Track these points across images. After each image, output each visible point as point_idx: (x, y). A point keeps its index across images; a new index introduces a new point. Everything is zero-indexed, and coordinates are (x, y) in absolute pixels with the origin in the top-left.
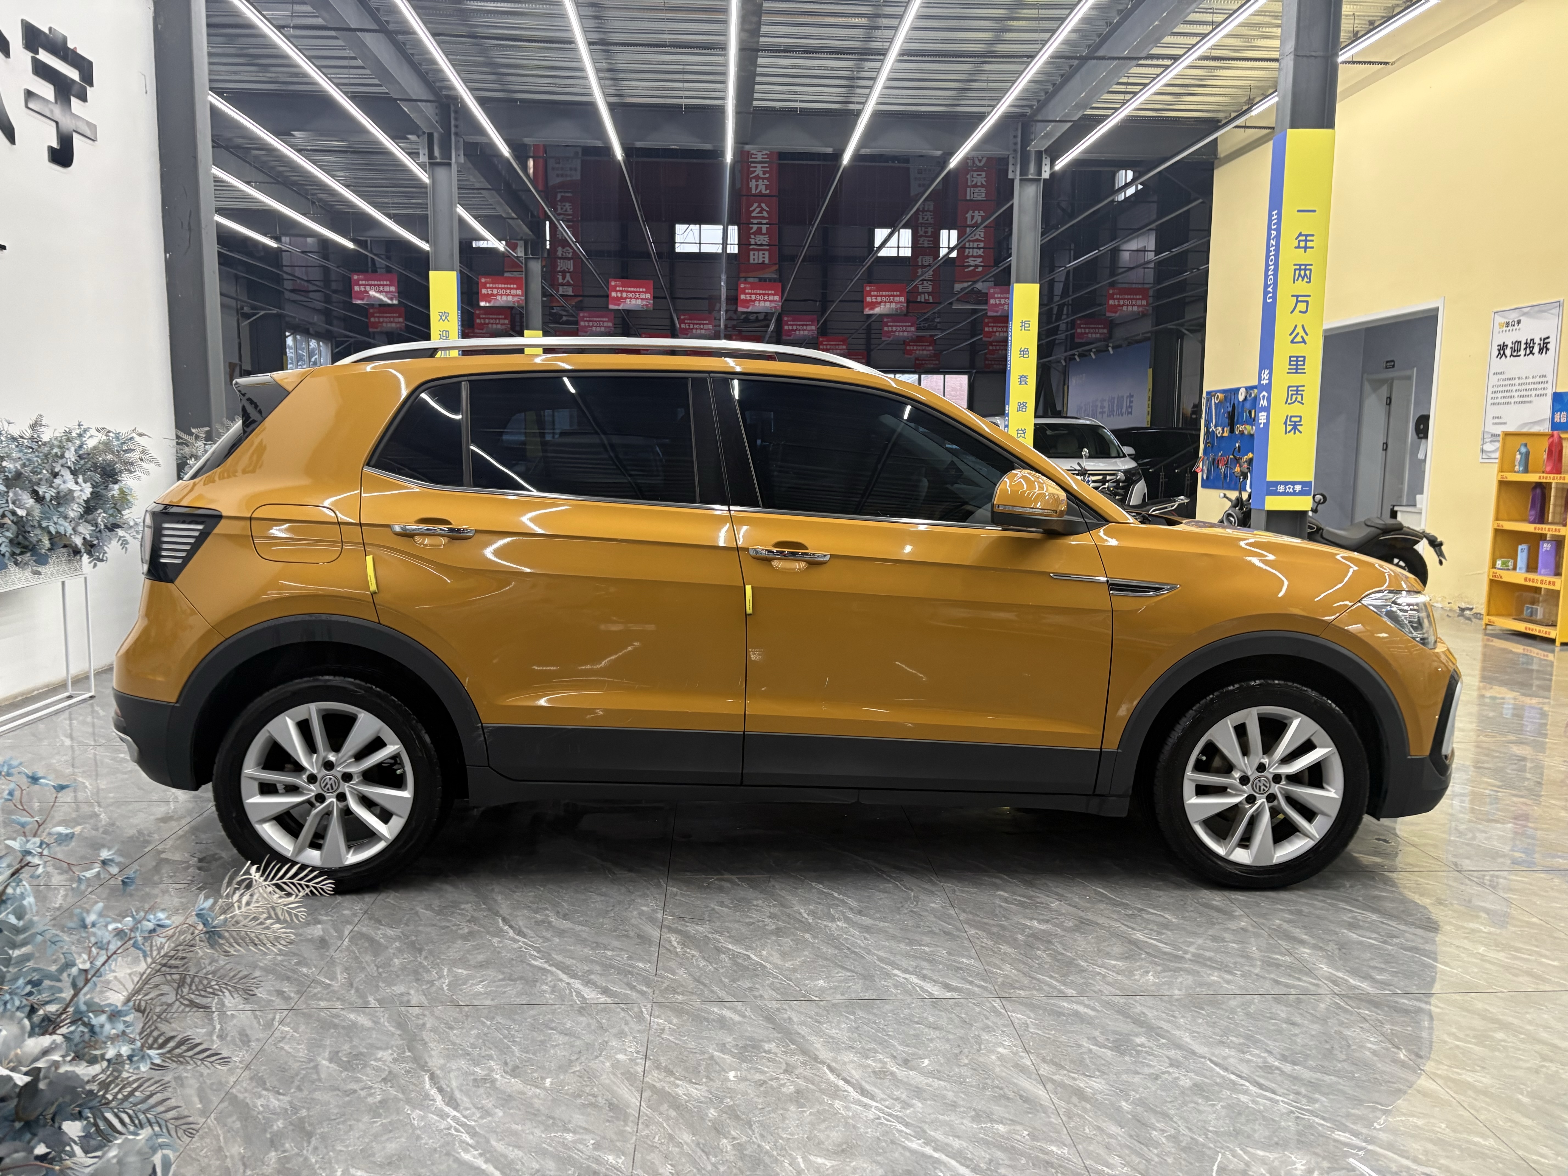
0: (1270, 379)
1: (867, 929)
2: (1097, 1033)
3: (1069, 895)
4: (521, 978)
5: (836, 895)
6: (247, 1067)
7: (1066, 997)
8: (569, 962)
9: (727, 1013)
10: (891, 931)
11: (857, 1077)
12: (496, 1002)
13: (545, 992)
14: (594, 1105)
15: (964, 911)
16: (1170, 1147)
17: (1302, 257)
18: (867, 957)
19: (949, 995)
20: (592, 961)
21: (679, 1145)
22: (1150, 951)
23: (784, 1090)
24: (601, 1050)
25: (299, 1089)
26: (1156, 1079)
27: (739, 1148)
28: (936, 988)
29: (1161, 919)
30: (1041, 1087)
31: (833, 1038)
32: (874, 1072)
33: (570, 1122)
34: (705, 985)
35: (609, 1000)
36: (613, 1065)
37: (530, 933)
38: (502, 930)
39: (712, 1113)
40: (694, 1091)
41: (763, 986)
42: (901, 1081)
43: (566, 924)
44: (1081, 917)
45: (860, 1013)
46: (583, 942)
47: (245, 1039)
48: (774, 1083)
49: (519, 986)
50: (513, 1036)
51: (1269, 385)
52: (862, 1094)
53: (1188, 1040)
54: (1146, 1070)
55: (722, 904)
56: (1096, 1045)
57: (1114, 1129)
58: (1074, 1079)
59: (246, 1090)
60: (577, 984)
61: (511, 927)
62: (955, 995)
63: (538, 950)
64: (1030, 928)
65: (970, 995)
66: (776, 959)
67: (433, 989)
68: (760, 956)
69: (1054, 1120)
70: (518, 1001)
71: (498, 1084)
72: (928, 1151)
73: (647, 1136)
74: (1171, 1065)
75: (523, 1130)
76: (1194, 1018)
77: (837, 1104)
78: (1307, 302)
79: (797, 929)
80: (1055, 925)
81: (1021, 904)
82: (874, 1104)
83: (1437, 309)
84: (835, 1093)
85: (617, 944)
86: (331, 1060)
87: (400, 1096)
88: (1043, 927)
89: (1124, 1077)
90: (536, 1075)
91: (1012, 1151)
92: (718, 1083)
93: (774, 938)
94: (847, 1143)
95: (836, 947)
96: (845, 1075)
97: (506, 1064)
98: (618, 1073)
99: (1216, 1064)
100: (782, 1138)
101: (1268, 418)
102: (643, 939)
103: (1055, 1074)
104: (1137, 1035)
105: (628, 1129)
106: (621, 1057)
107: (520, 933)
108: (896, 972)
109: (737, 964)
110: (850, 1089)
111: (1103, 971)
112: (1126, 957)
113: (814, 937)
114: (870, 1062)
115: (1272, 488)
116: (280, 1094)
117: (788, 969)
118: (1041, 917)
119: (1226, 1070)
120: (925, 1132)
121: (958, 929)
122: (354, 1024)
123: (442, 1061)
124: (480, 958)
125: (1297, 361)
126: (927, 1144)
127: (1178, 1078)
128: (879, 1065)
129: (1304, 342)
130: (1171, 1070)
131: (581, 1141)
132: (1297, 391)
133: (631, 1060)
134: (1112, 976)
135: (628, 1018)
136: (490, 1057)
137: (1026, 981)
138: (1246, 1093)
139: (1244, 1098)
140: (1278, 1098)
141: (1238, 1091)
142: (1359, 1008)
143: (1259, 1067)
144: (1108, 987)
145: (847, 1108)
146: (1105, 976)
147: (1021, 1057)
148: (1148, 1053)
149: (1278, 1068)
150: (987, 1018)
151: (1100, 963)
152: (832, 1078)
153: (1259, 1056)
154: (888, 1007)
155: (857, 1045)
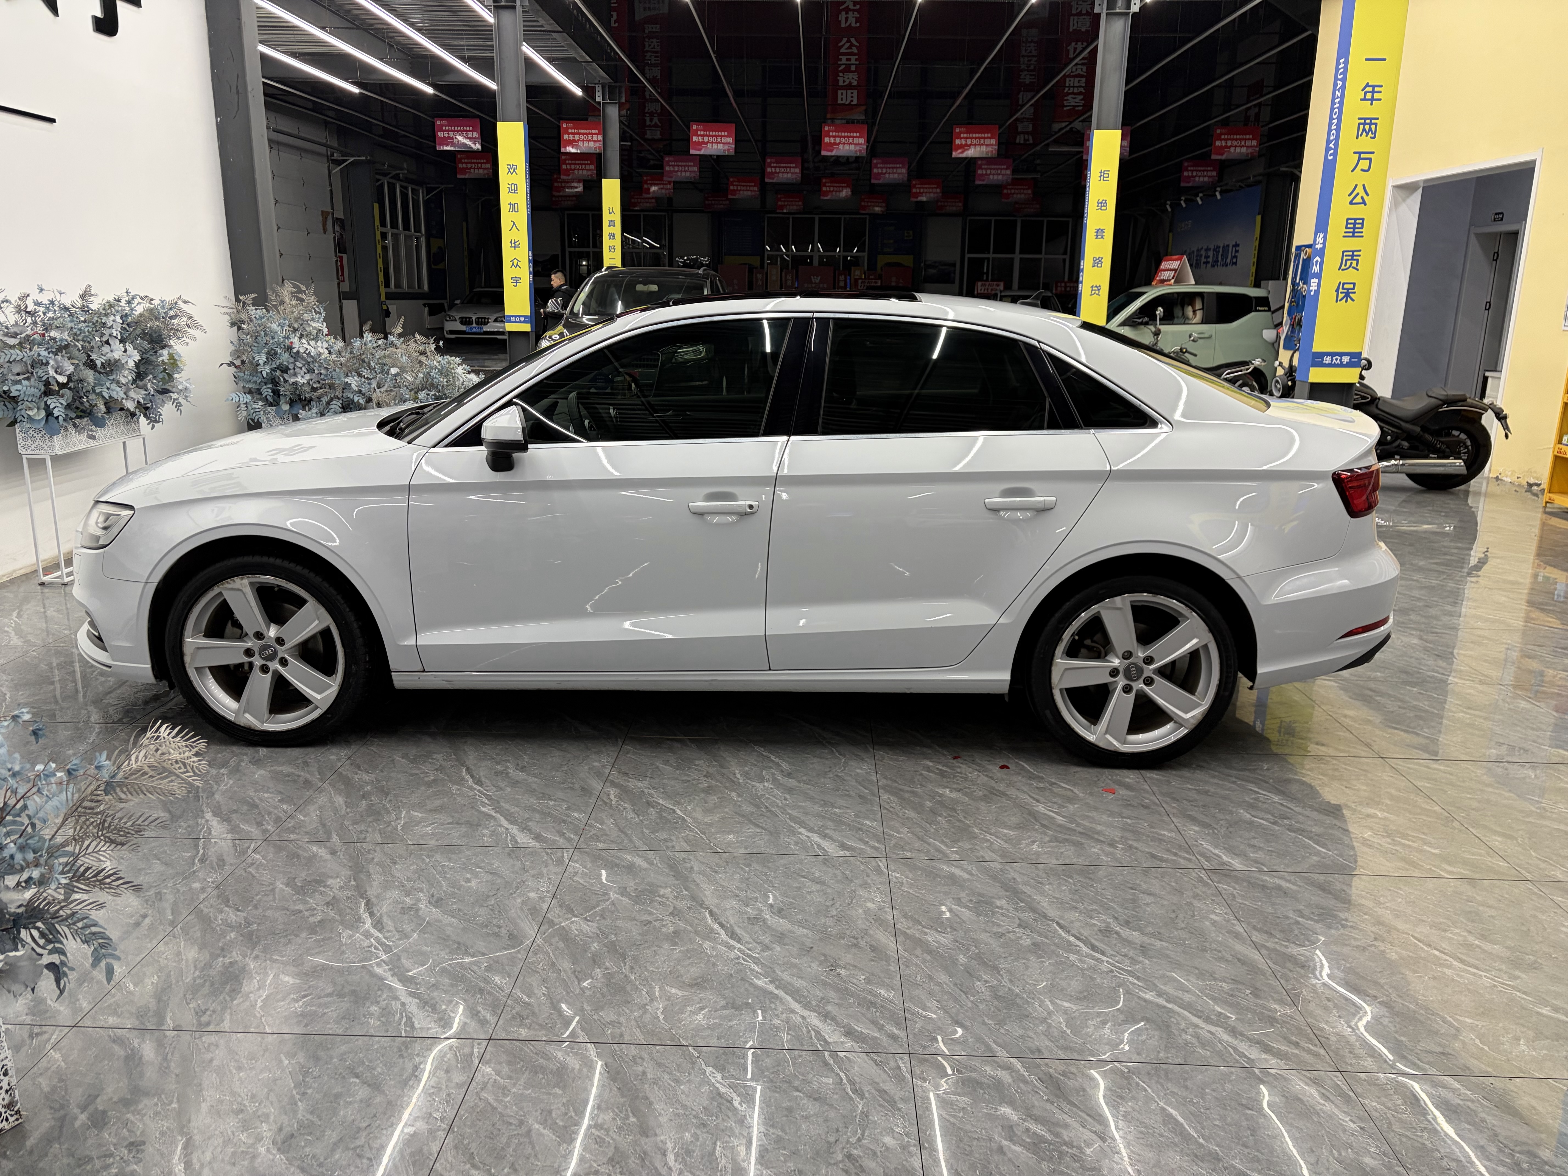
0: (1324, 243)
1: (790, 790)
2: (963, 895)
3: (990, 767)
4: (468, 822)
5: (773, 758)
6: (217, 887)
7: (947, 860)
8: (514, 809)
9: (638, 861)
10: (811, 793)
11: (732, 922)
12: (440, 842)
13: (484, 835)
14: (497, 935)
15: (886, 778)
16: (987, 995)
17: (1367, 110)
18: (782, 816)
19: (842, 853)
20: (534, 810)
21: (559, 972)
22: (1045, 822)
23: (664, 930)
24: (517, 888)
25: (256, 907)
26: (1000, 937)
27: (609, 976)
28: (832, 846)
29: (1069, 793)
30: (893, 939)
31: (723, 887)
32: (749, 919)
33: (472, 947)
34: (626, 834)
35: (538, 845)
36: (523, 902)
37: (487, 782)
38: (463, 779)
39: (595, 946)
40: (587, 928)
41: (678, 838)
42: (769, 927)
43: (522, 775)
44: (993, 788)
45: (755, 865)
46: (532, 792)
47: (221, 862)
48: (657, 924)
49: (464, 829)
50: (445, 873)
51: (1323, 249)
52: (731, 938)
53: (1045, 905)
54: (995, 929)
55: (666, 763)
57: (943, 978)
58: (926, 934)
59: (212, 906)
60: (514, 830)
61: (472, 776)
62: (848, 854)
63: (489, 798)
64: (941, 796)
65: (861, 855)
66: (699, 815)
67: (390, 828)
68: (685, 811)
69: (893, 968)
70: (459, 842)
71: (421, 913)
72: (771, 988)
73: (533, 963)
74: (1020, 926)
75: (431, 952)
76: (1059, 884)
77: (707, 944)
78: (1370, 159)
79: (726, 788)
80: (966, 794)
81: (942, 774)
82: (739, 946)
83: (1534, 162)
84: (709, 934)
85: (560, 794)
86: (287, 885)
87: (337, 917)
88: (954, 795)
89: (972, 934)
90: (455, 907)
91: (844, 992)
92: (608, 922)
93: (702, 795)
94: (702, 978)
95: (756, 806)
96: (722, 920)
97: (433, 896)
98: (525, 908)
99: (1061, 927)
100: (647, 970)
101: (1319, 285)
102: (586, 791)
103: (909, 928)
104: (999, 898)
105: (519, 956)
106: (532, 895)
107: (479, 782)
108: (802, 830)
109: (661, 817)
110: (722, 932)
111: (993, 838)
112: (1020, 827)
113: (739, 795)
114: (748, 909)
115: (1318, 360)
116: (238, 910)
117: (706, 824)
118: (955, 786)
119: (1068, 932)
120: (774, 972)
121: (874, 795)
122: (315, 855)
123: (380, 891)
124: (438, 803)
125: (1355, 224)
126: (771, 982)
127: (1020, 938)
128: (755, 913)
129: (1364, 203)
130: (1017, 930)
131: (476, 963)
132: (1353, 256)
133: (540, 898)
134: (999, 843)
135: (550, 861)
136: (421, 890)
137: (917, 844)
138: (1078, 952)
139: (1072, 957)
140: (1105, 958)
141: (1070, 951)
142: (1219, 882)
143: (1100, 931)
144: (991, 854)
145: (713, 948)
146: (992, 843)
147: (886, 912)
148: (1002, 914)
149: (1117, 933)
150: (868, 876)
151: (993, 831)
152: (710, 922)
153: (1105, 921)
154: (782, 862)
155: (743, 894)
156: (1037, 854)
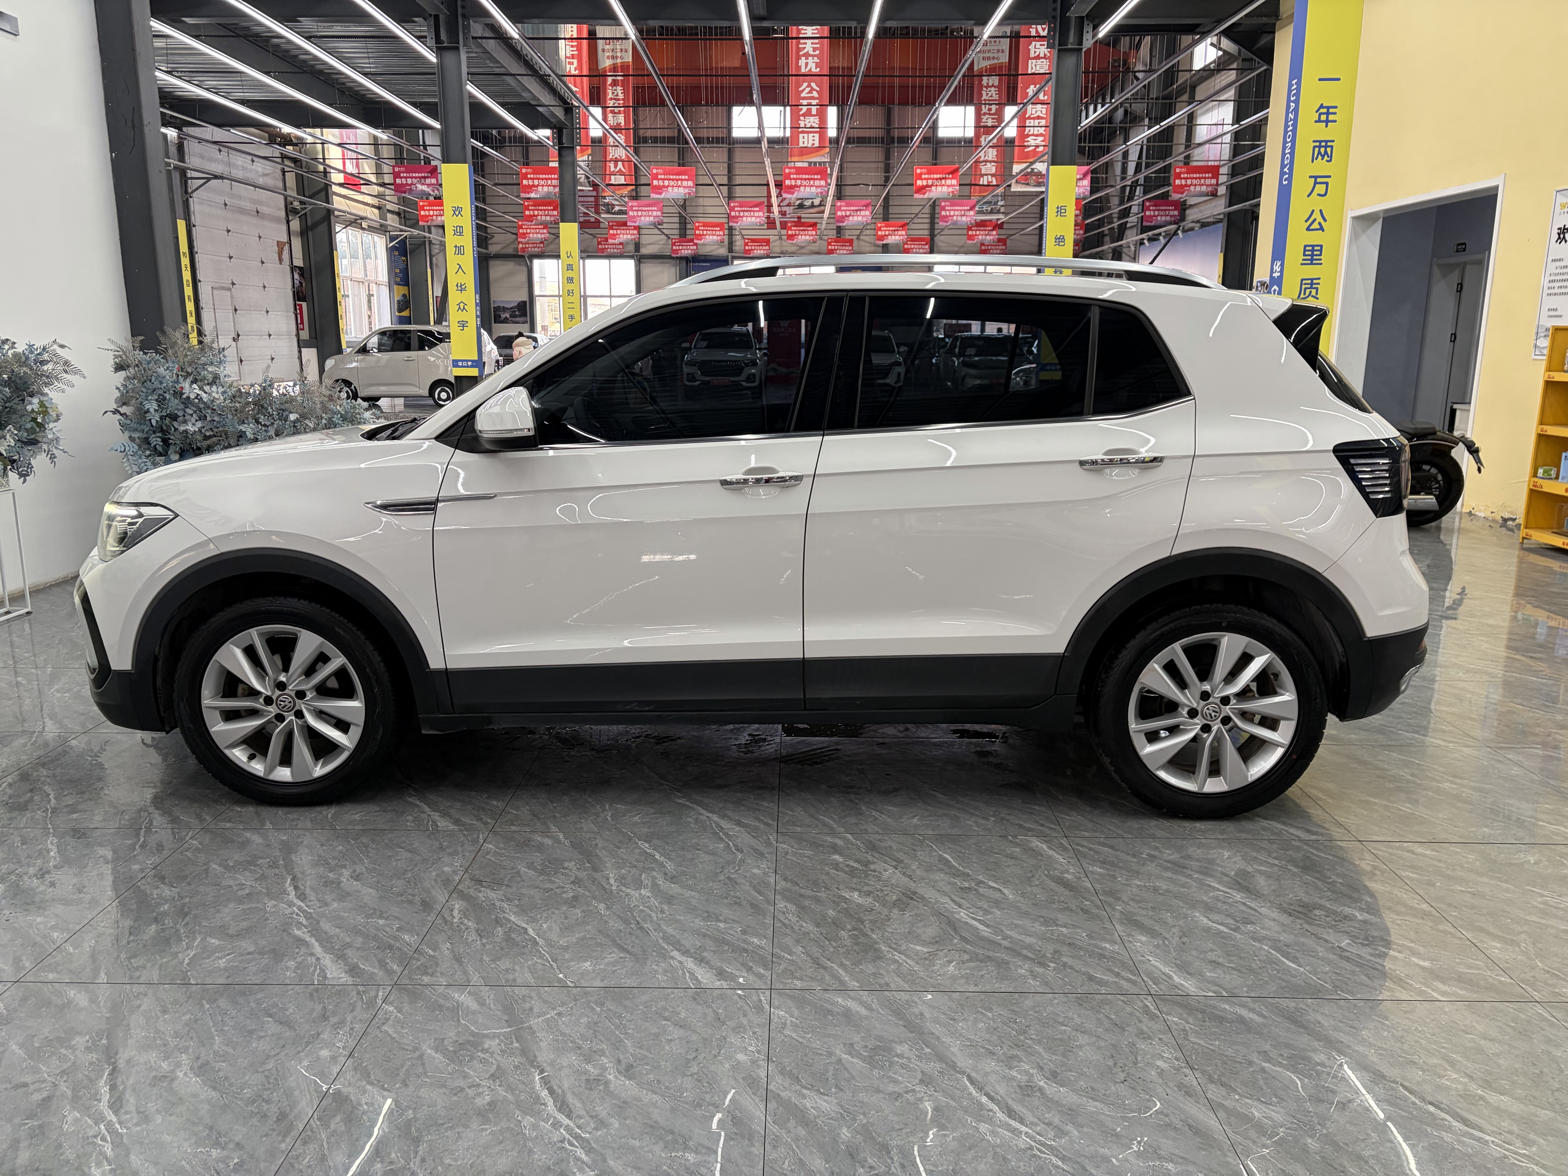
0: (1282, 271)
1: (669, 899)
2: (857, 1038)
4: (272, 951)
5: (658, 856)
7: (843, 989)
8: (334, 932)
9: (467, 1001)
10: (694, 902)
11: (566, 1086)
12: (230, 980)
13: (288, 969)
14: (262, 1114)
15: (785, 879)
17: (1322, 132)
18: (653, 934)
19: (718, 984)
20: (358, 932)
22: (966, 934)
23: (478, 1101)
24: (308, 1044)
26: (896, 1099)
28: (709, 975)
29: (997, 895)
30: (762, 1107)
31: (564, 1035)
32: (588, 1081)
33: (226, 1134)
34: (461, 964)
35: (350, 981)
37: (311, 894)
38: (284, 892)
41: (522, 967)
42: (610, 1093)
43: (356, 885)
45: (609, 1004)
46: (361, 907)
48: (471, 1092)
49: (265, 961)
50: (224, 1024)
51: (1281, 278)
52: (560, 1110)
53: (956, 1050)
54: (891, 1088)
56: (850, 1054)
57: (817, 1164)
58: (804, 1097)
60: (327, 960)
61: (296, 888)
62: (724, 984)
63: (309, 917)
64: (848, 902)
66: (554, 933)
67: (174, 962)
68: (539, 929)
70: (254, 979)
71: (175, 1084)
73: (298, 1157)
74: (922, 1081)
75: (171, 1143)
76: (976, 1021)
77: (528, 1121)
78: (1327, 184)
79: (594, 898)
80: (877, 899)
81: (851, 871)
82: (567, 1122)
83: (1497, 188)
84: (533, 1105)
85: (395, 910)
86: (22, 1045)
87: (69, 1093)
88: (863, 901)
89: (862, 1096)
90: (221, 1074)
93: (564, 909)
95: (626, 922)
96: (554, 1084)
97: (198, 1058)
99: (973, 1082)
102: (426, 905)
103: (786, 1090)
104: (901, 1042)
105: (283, 1146)
106: (324, 1053)
107: (301, 895)
108: (675, 954)
109: (508, 939)
110: (550, 1102)
111: (902, 959)
112: (936, 942)
113: (608, 908)
114: (589, 1067)
117: (561, 948)
118: (866, 889)
119: (980, 1089)
120: (604, 1160)
121: (768, 902)
122: (70, 1003)
123: (134, 1053)
124: (243, 925)
125: (1313, 251)
127: (921, 1099)
128: (597, 1072)
129: (1321, 229)
130: (918, 1088)
132: (1312, 284)
133: (333, 1058)
134: (908, 965)
135: (358, 1004)
136: (186, 1050)
137: (811, 969)
138: (990, 1120)
139: (983, 1127)
140: (1024, 1129)
141: (980, 1119)
142: (1168, 1014)
143: (1020, 1087)
144: (897, 979)
145: (534, 1127)
146: (900, 965)
147: (759, 1067)
148: (902, 1066)
149: (1041, 1089)
150: (745, 1015)
151: (904, 947)
152: (538, 1086)
153: (1026, 1072)
154: (644, 998)
155: (586, 1045)
156: (953, 978)
